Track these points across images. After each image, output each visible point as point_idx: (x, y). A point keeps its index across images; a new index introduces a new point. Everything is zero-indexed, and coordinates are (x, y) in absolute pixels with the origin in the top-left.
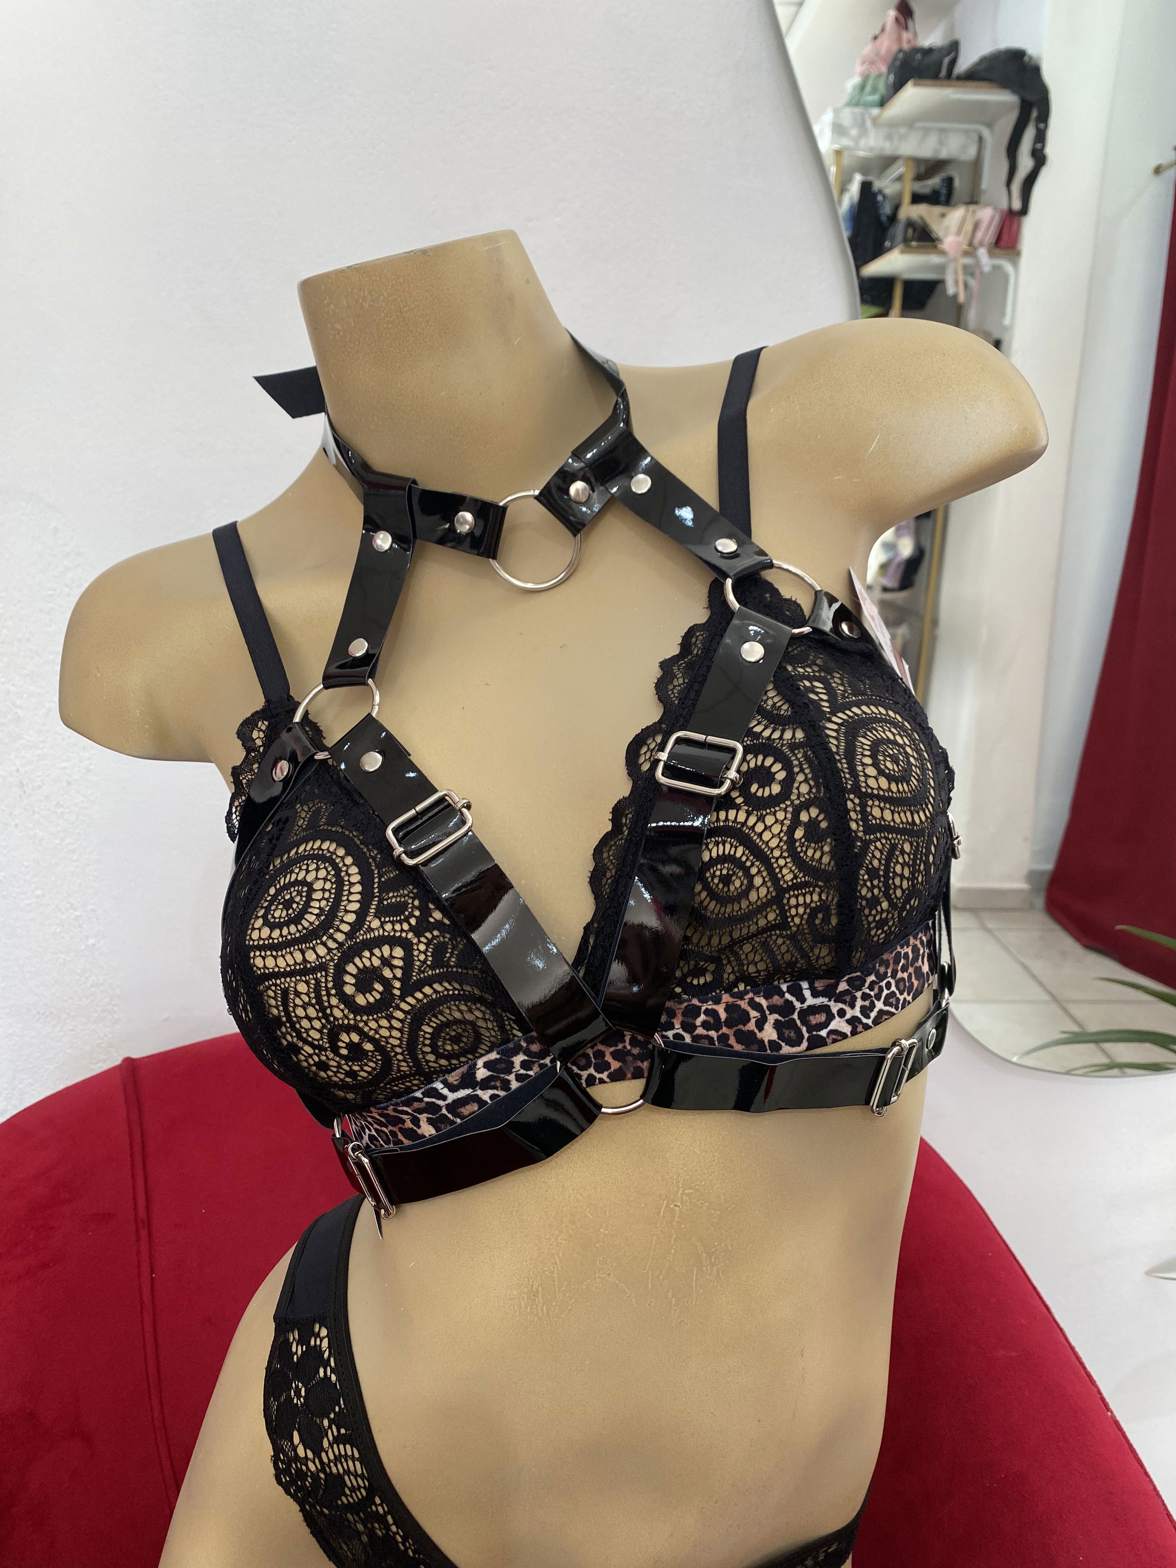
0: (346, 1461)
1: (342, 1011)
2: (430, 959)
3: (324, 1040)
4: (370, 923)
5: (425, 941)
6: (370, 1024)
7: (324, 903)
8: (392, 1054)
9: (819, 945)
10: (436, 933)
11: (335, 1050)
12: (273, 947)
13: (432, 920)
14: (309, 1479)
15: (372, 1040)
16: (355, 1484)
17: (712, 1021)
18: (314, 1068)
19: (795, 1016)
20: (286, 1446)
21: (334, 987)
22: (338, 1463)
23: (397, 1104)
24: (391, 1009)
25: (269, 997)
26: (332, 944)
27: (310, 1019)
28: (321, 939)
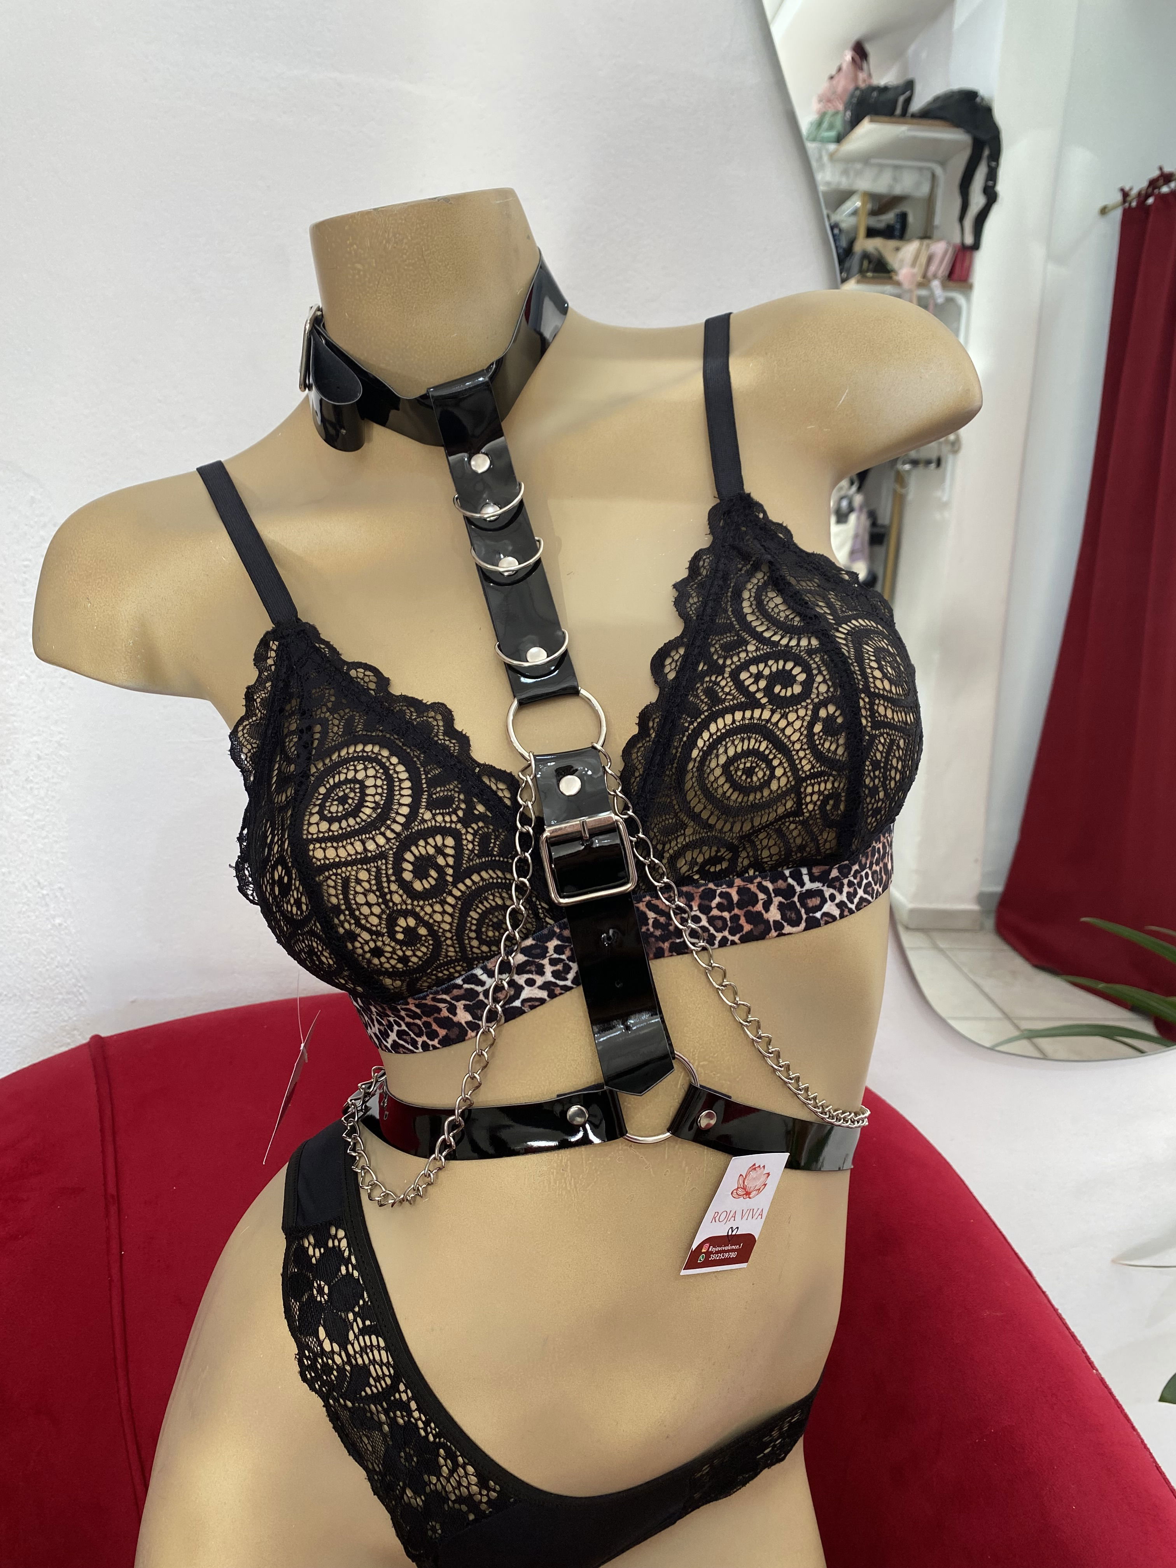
0: (372, 1351)
1: (401, 896)
2: (477, 848)
3: (383, 926)
4: (423, 814)
5: (472, 831)
6: (425, 909)
7: (378, 798)
8: (443, 939)
9: (827, 829)
10: (481, 824)
11: (392, 935)
12: (332, 839)
13: (476, 812)
14: (335, 1373)
15: (426, 925)
16: (380, 1373)
17: (726, 903)
18: (368, 955)
19: (796, 899)
20: (312, 1342)
21: (393, 874)
22: (364, 1354)
23: (437, 993)
24: (445, 895)
25: (329, 886)
26: (389, 834)
27: (368, 904)
28: (379, 830)
